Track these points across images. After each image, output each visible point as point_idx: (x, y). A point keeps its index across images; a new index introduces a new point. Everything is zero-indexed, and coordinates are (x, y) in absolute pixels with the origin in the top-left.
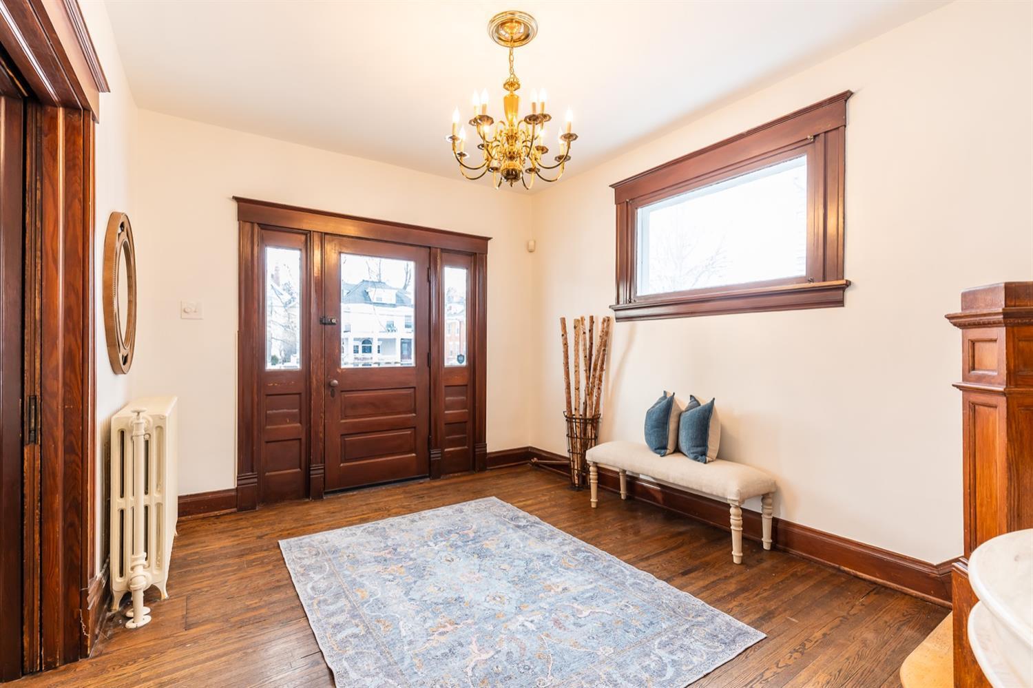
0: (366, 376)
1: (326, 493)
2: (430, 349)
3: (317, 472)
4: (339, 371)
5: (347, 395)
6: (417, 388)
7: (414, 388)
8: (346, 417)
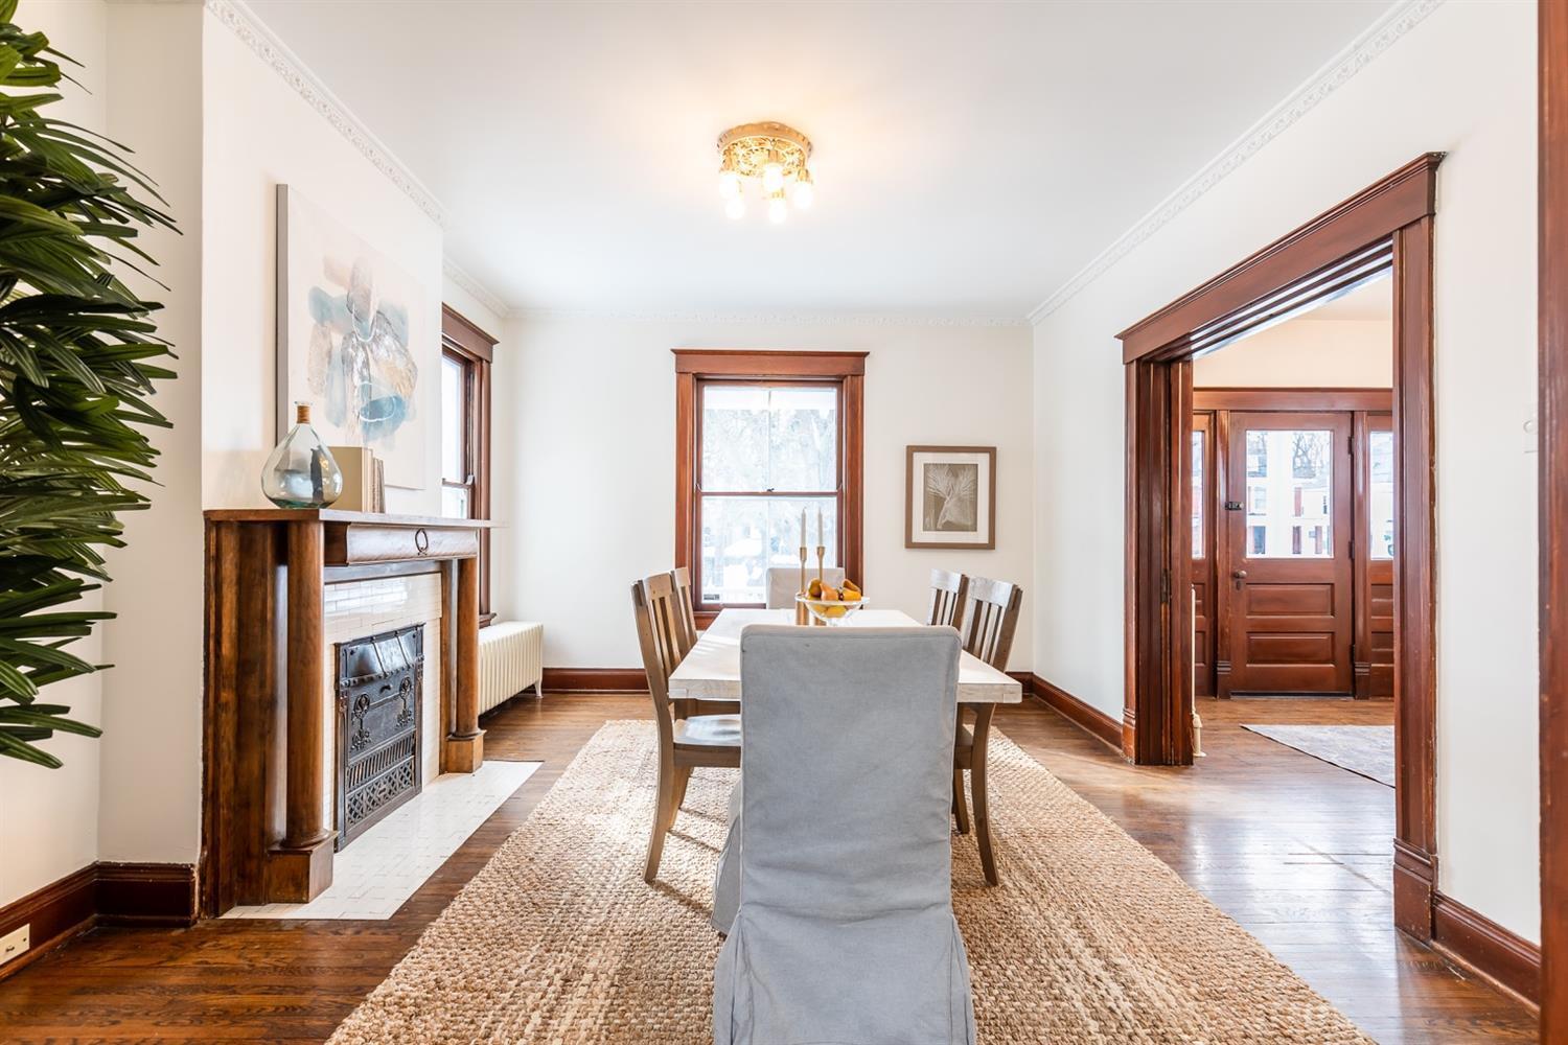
0: (1274, 570)
1: (1233, 694)
2: (1353, 537)
3: (1224, 669)
4: (1245, 561)
5: (1253, 588)
6: (1336, 585)
7: (1332, 584)
8: (1250, 613)
